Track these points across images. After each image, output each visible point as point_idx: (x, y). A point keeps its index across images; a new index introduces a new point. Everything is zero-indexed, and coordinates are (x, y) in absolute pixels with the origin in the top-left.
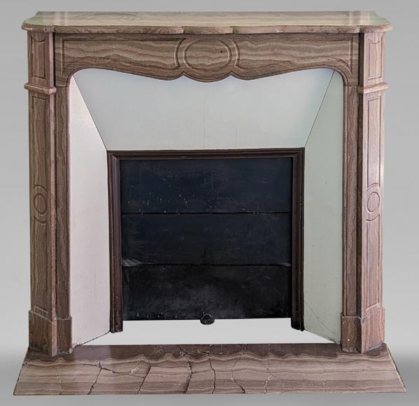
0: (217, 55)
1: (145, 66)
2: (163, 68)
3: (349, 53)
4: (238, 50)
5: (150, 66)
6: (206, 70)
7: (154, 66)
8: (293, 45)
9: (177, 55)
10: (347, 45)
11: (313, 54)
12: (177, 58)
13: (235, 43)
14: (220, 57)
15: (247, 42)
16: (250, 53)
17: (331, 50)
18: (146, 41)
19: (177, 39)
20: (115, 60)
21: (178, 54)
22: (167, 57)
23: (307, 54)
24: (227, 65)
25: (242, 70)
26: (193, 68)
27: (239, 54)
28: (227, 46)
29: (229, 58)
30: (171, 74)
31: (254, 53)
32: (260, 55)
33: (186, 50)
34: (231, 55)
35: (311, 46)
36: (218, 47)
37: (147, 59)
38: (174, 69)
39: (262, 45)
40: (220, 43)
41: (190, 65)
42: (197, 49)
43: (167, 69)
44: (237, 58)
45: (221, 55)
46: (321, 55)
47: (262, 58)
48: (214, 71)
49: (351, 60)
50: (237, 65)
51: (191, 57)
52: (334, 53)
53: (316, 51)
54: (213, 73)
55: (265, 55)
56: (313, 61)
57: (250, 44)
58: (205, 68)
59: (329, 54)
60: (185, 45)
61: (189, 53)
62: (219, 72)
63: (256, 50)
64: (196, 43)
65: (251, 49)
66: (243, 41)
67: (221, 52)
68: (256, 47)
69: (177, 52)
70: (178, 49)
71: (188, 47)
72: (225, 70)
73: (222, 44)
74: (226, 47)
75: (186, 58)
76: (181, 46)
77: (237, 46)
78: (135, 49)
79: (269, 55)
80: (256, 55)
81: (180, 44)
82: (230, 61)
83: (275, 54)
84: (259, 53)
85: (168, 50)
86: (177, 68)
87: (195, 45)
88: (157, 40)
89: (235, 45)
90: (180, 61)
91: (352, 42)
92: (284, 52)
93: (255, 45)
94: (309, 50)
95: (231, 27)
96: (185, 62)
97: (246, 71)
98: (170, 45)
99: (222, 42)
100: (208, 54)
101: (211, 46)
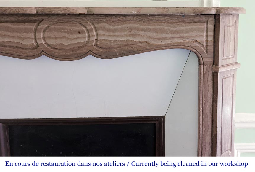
0: (75, 36)
1: (5, 46)
2: (23, 49)
3: (205, 34)
4: (96, 31)
5: (9, 46)
6: (65, 50)
7: (13, 47)
8: (151, 27)
9: (35, 35)
10: (202, 27)
11: (169, 36)
12: (35, 38)
13: (93, 24)
14: (78, 38)
15: (104, 24)
16: (107, 33)
17: (187, 31)
18: (3, 22)
19: (35, 21)
21: (37, 34)
22: (26, 38)
23: (163, 35)
24: (85, 45)
25: (100, 50)
26: (52, 48)
27: (97, 35)
28: (85, 27)
29: (87, 39)
30: (31, 54)
31: (112, 34)
32: (118, 36)
33: (44, 31)
34: (89, 36)
35: (167, 27)
36: (76, 28)
37: (6, 39)
38: (33, 49)
39: (119, 26)
40: (78, 24)
41: (48, 45)
42: (55, 30)
43: (26, 49)
44: (95, 38)
45: (79, 35)
46: (177, 36)
47: (120, 39)
48: (73, 51)
49: (207, 41)
50: (96, 45)
51: (50, 38)
52: (190, 34)
53: (172, 32)
54: (72, 52)
55: (122, 36)
56: (169, 42)
57: (107, 26)
58: (64, 47)
59: (185, 35)
60: (43, 26)
61: (47, 34)
62: (78, 52)
63: (113, 31)
64: (54, 24)
65: (109, 30)
66: (101, 23)
67: (79, 33)
68: (113, 28)
69: (35, 33)
70: (36, 30)
71: (47, 28)
72: (84, 50)
73: (80, 25)
74: (84, 29)
75: (44, 38)
76: (39, 27)
77: (95, 28)
79: (127, 36)
80: (114, 36)
81: (38, 25)
82: (88, 41)
83: (132, 35)
84: (117, 33)
85: (26, 31)
86: (36, 48)
87: (53, 26)
88: (15, 22)
89: (92, 26)
90: (39, 42)
91: (207, 24)
92: (141, 33)
93: (113, 26)
94: (165, 31)
95: (86, 8)
96: (43, 42)
97: (104, 50)
98: (27, 26)
99: (80, 24)
100: (66, 35)
101: (69, 28)
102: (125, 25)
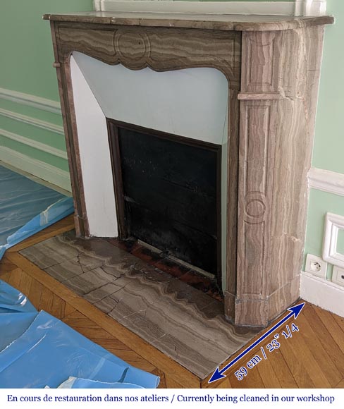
0: (137, 46)
3: (232, 54)
4: (150, 42)
6: (131, 59)
7: (103, 52)
8: (187, 41)
9: (114, 43)
10: (230, 44)
11: (202, 52)
12: (114, 46)
13: (148, 35)
14: (138, 48)
15: (155, 36)
16: (157, 46)
17: (217, 49)
19: (113, 30)
20: (83, 46)
22: (109, 45)
23: (197, 52)
24: (143, 56)
25: (153, 62)
26: (124, 56)
27: (151, 46)
28: (143, 38)
29: (144, 50)
30: (112, 60)
31: (160, 46)
32: (165, 49)
33: (119, 40)
34: (146, 47)
35: (200, 43)
36: (137, 39)
37: (99, 46)
39: (166, 39)
40: (138, 35)
41: (122, 54)
42: (125, 39)
43: (109, 55)
44: (150, 50)
45: (139, 46)
49: (234, 61)
50: (150, 57)
51: (122, 46)
52: (220, 52)
53: (206, 49)
54: (136, 62)
56: (202, 59)
57: (157, 38)
58: (131, 57)
59: (215, 53)
60: (118, 35)
61: (120, 43)
62: (139, 62)
63: (161, 43)
64: (124, 34)
65: (158, 42)
66: (153, 34)
67: (139, 43)
68: (161, 40)
69: (114, 41)
70: (114, 38)
71: (120, 37)
74: (142, 40)
75: (119, 47)
76: (116, 36)
77: (149, 39)
78: (92, 37)
79: (170, 49)
80: (162, 48)
81: (115, 34)
82: (145, 52)
83: (174, 49)
84: (164, 46)
85: (109, 39)
86: (115, 55)
87: (124, 36)
89: (147, 38)
90: (116, 49)
91: (234, 41)
92: (181, 47)
93: (161, 38)
94: (198, 47)
96: (119, 50)
97: (156, 63)
99: (140, 34)
100: (130, 44)
101: (133, 38)
102: (169, 38)
